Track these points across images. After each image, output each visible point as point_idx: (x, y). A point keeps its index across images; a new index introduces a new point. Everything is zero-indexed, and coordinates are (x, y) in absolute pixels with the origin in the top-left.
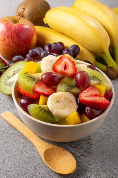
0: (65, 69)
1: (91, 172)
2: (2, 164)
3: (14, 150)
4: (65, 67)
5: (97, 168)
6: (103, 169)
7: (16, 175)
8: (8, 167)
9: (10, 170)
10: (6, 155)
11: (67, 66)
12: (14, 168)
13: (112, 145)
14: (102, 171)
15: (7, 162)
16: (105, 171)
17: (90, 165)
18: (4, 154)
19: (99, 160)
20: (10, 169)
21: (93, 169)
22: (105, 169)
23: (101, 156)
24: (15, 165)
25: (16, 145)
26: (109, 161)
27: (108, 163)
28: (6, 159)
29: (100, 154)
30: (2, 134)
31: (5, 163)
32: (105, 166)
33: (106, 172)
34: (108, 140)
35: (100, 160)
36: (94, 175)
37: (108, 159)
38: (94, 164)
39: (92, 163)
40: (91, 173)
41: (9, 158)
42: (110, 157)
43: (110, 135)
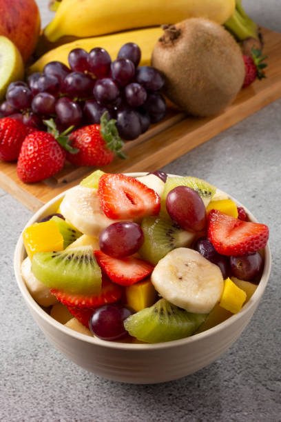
1: (234, 369)
2: (32, 361)
5: (246, 359)
6: (260, 362)
7: (65, 382)
8: (45, 366)
9: (51, 372)
12: (59, 367)
13: (277, 311)
14: (257, 366)
15: (41, 355)
16: (265, 365)
17: (231, 354)
19: (251, 343)
20: (50, 369)
21: (237, 363)
22: (265, 362)
23: (255, 335)
24: (61, 361)
26: (274, 344)
27: (272, 349)
28: (39, 350)
29: (253, 331)
31: (38, 357)
32: (264, 355)
33: (268, 369)
34: (269, 300)
35: (253, 343)
36: (240, 375)
37: (271, 340)
38: (240, 352)
39: (235, 351)
40: (233, 371)
41: (47, 346)
42: (275, 336)
43: (274, 289)
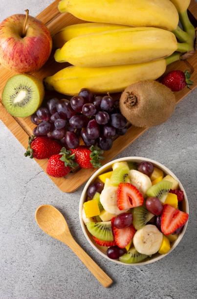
0: (132, 204)
3: (74, 266)
4: (130, 200)
10: (68, 273)
11: (131, 198)
18: (65, 271)
25: (76, 260)
30: (60, 246)
